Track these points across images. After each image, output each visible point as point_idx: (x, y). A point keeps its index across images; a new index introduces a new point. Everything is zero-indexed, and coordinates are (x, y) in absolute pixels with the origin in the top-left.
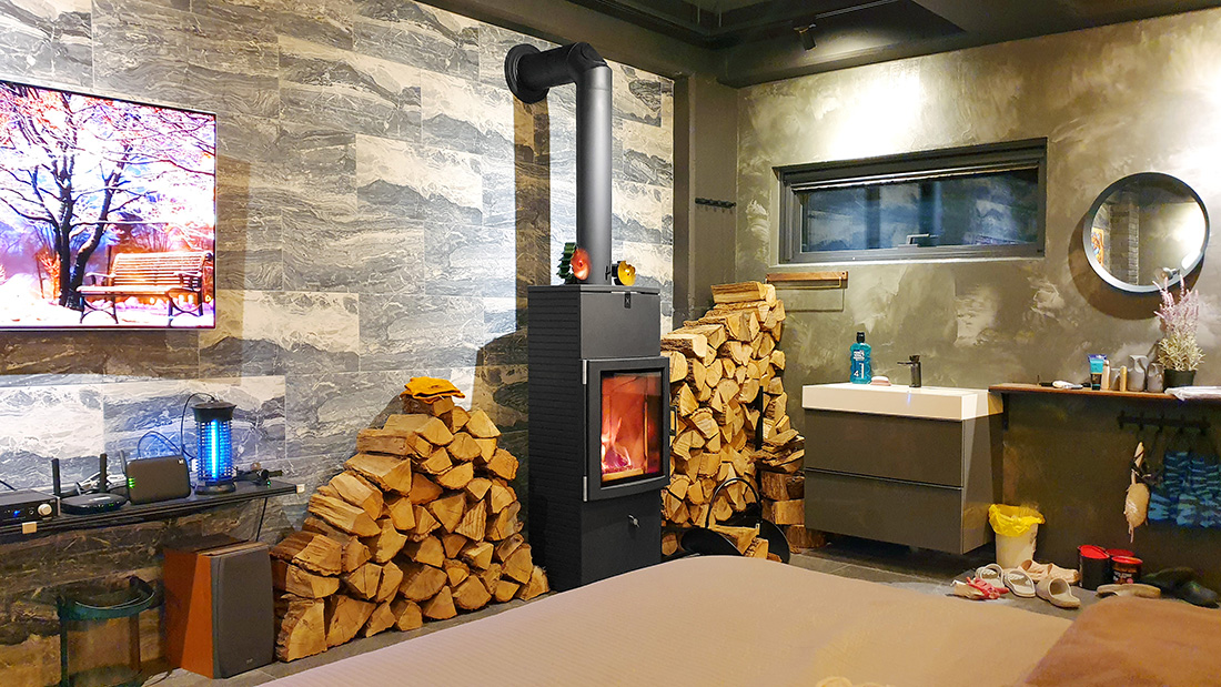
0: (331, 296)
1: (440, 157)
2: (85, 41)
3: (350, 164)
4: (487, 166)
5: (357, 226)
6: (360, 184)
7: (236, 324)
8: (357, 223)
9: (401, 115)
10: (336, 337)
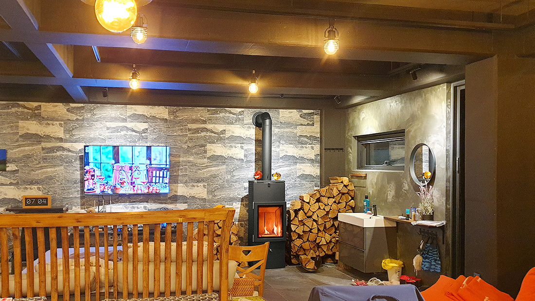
0: (199, 184)
1: (231, 147)
2: (146, 134)
3: (205, 152)
4: (246, 147)
5: (207, 167)
6: (208, 156)
7: (176, 192)
8: (207, 166)
9: (220, 137)
10: (200, 194)
